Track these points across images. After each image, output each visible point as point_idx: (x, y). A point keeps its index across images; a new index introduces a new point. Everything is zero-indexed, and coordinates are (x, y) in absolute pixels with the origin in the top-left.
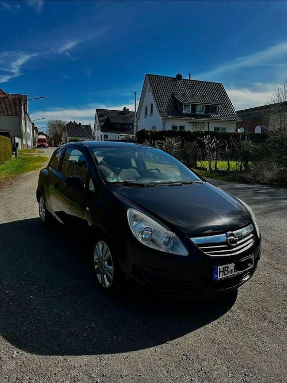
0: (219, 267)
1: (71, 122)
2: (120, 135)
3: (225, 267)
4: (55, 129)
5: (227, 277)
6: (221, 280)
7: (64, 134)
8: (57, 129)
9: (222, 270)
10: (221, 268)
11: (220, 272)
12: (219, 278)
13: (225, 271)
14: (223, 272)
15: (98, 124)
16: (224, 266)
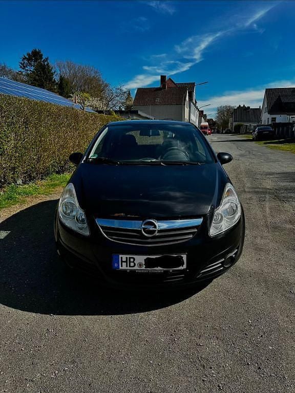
0: (120, 256)
1: (240, 106)
2: (291, 116)
3: (130, 258)
4: (224, 116)
5: (134, 271)
6: (125, 271)
7: (231, 120)
8: (225, 115)
9: (124, 259)
10: (124, 257)
11: (122, 262)
12: (120, 268)
13: (130, 262)
14: (126, 262)
15: (266, 106)
16: (128, 256)
